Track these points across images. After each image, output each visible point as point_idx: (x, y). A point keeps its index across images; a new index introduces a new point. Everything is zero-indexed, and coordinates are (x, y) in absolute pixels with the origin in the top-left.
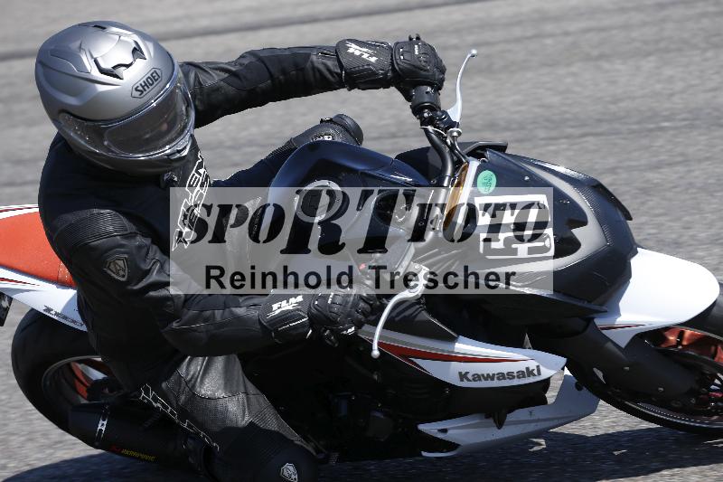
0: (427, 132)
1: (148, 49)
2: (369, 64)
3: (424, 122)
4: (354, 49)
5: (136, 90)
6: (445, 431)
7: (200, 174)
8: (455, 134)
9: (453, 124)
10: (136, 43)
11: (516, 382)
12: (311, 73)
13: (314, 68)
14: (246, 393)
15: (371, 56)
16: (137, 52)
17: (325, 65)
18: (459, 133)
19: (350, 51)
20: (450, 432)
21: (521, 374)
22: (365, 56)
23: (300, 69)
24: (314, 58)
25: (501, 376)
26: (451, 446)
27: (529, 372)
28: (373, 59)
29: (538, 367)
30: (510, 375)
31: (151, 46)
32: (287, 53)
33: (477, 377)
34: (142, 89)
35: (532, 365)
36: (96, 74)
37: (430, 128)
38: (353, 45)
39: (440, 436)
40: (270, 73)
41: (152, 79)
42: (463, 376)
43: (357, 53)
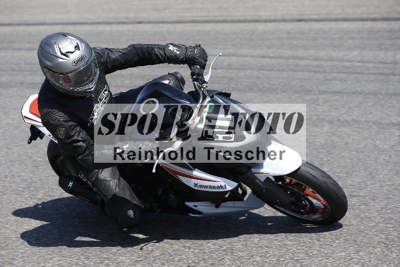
0: (194, 84)
1: (82, 46)
2: (176, 54)
3: (194, 80)
4: (171, 48)
5: (74, 62)
6: (196, 206)
7: (105, 94)
8: (205, 86)
9: (205, 82)
10: (78, 44)
11: (216, 190)
12: (154, 55)
13: (155, 53)
14: (119, 180)
15: (177, 51)
16: (77, 47)
17: (159, 52)
18: (207, 87)
19: (170, 48)
20: (198, 207)
21: (218, 187)
22: (175, 51)
23: (150, 54)
24: (156, 49)
25: (210, 187)
26: (200, 213)
27: (221, 187)
28: (178, 53)
29: (225, 185)
30: (214, 187)
31: (83, 45)
32: (145, 46)
33: (201, 186)
34: (76, 62)
35: (223, 184)
36: (59, 54)
37: (196, 83)
38: (171, 46)
39: (194, 208)
40: (138, 54)
41: (81, 59)
42: (196, 185)
43: (172, 49)
